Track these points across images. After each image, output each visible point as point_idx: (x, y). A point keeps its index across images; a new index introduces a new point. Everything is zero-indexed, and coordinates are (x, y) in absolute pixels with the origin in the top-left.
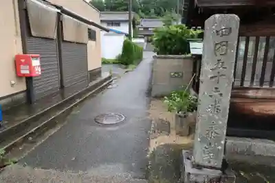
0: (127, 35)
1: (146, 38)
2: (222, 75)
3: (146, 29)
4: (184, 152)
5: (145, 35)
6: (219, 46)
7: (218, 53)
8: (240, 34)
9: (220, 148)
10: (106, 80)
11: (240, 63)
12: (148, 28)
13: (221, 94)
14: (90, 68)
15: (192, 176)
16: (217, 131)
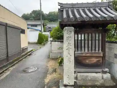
0: (40, 31)
2: (70, 48)
5: (49, 31)
6: (68, 38)
7: (68, 40)
10: (30, 52)
12: (50, 27)
13: (71, 55)
14: (22, 47)
16: (71, 70)
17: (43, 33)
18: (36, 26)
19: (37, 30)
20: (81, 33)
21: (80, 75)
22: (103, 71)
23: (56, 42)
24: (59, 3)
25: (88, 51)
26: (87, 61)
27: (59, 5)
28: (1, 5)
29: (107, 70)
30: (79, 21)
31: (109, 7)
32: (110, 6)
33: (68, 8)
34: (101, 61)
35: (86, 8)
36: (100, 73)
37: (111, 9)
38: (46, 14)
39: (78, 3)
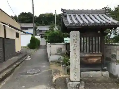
0: (32, 35)
1: (41, 35)
2: (76, 49)
3: (40, 31)
4: (66, 78)
5: (40, 34)
13: (77, 55)
16: (77, 68)
18: (27, 29)
21: (83, 74)
22: (102, 69)
24: (62, 9)
27: (62, 11)
29: (105, 68)
31: (105, 14)
32: (107, 13)
33: (71, 14)
34: (101, 61)
35: (86, 14)
36: (100, 71)
37: (108, 16)
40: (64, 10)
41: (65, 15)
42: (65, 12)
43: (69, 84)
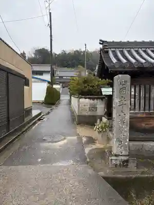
1: (61, 84)
2: (124, 104)
3: (61, 77)
5: (60, 82)
6: (122, 89)
8: (132, 84)
9: (126, 143)
11: (133, 100)
12: (62, 77)
13: (125, 114)
15: (113, 161)
16: (124, 134)
17: (55, 86)
19: (44, 81)
20: (135, 84)
23: (87, 100)
24: (101, 41)
25: (144, 110)
26: (143, 125)
27: (100, 43)
28: (1, 39)
30: (136, 67)
33: (115, 48)
38: (56, 54)
39: (130, 41)
40: (103, 42)
41: (105, 49)
42: (106, 46)
43: (111, 159)
